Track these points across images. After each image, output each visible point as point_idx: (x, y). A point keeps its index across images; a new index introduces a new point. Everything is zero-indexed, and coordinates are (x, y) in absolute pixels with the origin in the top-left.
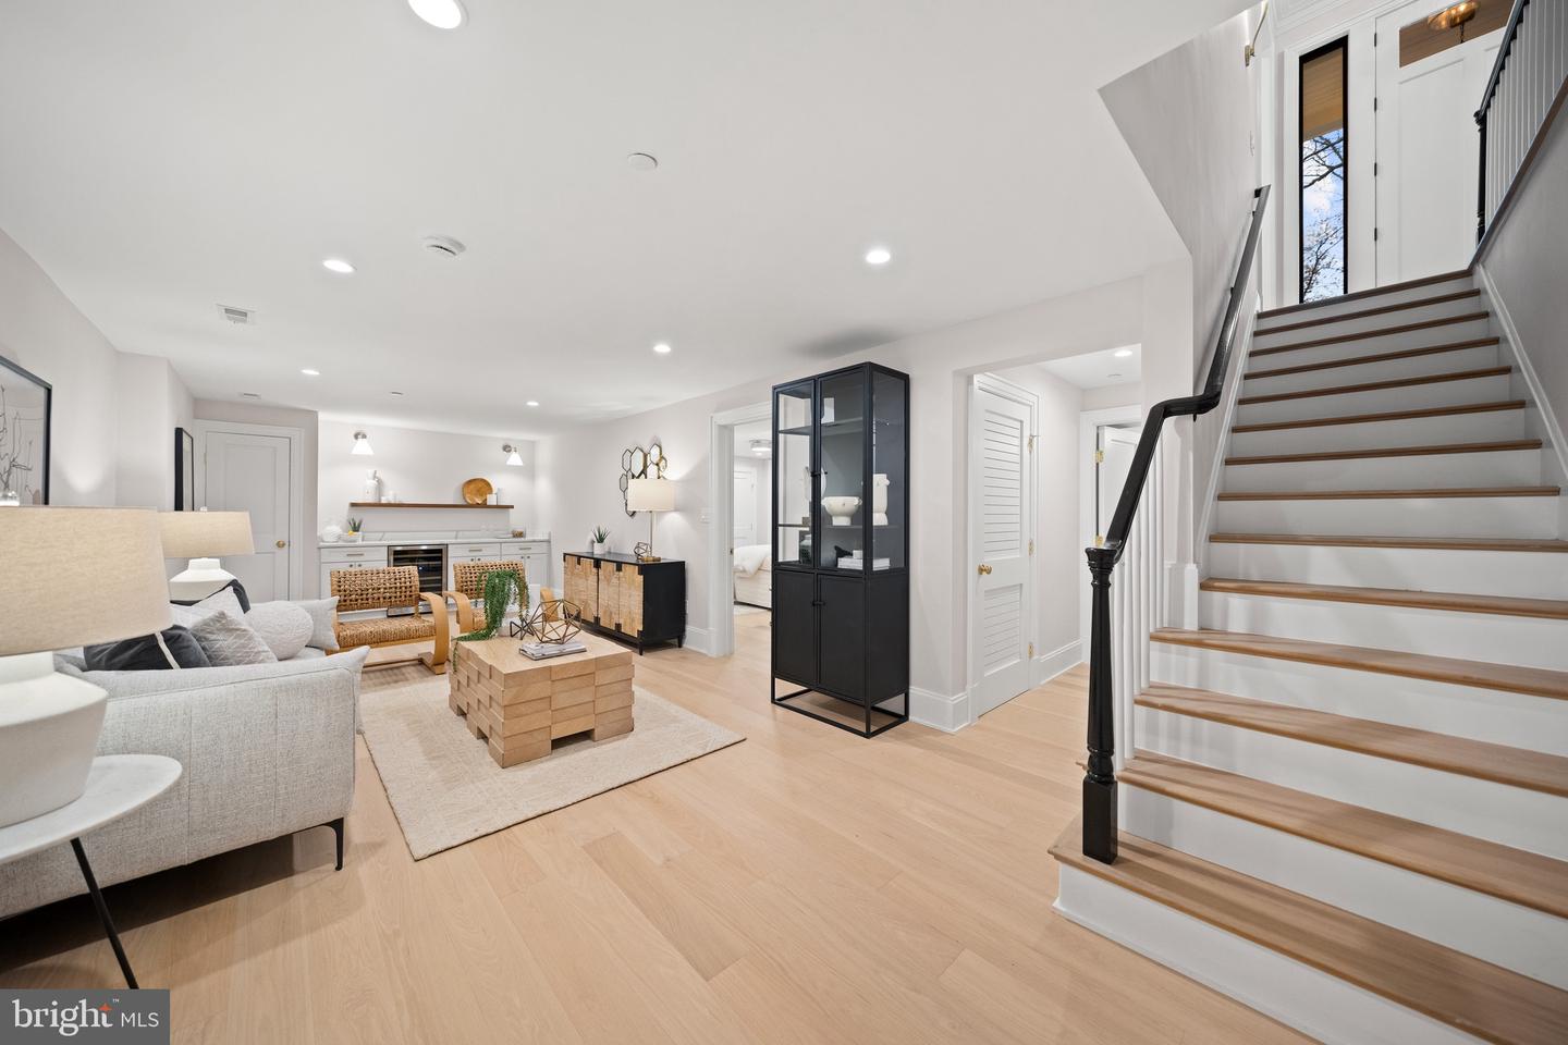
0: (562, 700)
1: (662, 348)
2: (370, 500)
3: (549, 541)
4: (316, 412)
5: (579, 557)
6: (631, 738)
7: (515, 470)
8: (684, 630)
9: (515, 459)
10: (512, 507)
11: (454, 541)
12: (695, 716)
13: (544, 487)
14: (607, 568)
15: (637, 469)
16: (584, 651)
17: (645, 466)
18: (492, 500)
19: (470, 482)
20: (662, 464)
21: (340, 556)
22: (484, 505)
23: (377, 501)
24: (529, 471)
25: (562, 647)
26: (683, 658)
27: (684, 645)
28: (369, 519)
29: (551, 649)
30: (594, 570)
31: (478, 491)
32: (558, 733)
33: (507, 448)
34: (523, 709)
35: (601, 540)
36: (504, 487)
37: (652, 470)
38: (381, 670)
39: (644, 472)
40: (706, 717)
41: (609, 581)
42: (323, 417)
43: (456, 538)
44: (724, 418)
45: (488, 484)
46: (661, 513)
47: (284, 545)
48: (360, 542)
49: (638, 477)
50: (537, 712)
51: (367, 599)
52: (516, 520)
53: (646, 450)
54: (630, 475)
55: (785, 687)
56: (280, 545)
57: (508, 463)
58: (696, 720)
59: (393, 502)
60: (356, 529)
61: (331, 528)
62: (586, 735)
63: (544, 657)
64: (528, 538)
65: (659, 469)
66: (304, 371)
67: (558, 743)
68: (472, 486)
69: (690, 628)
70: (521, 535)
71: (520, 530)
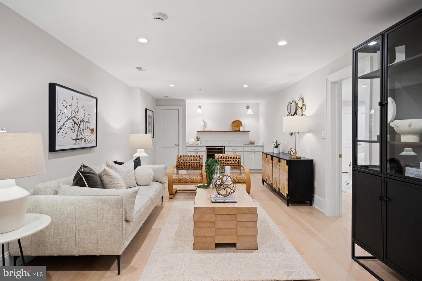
0: (220, 225)
1: (282, 43)
2: (202, 130)
3: (263, 146)
4: (185, 100)
5: (267, 154)
6: (255, 253)
7: (250, 116)
8: (313, 197)
9: (250, 111)
10: (249, 132)
11: (228, 145)
12: (296, 251)
13: (261, 122)
14: (276, 160)
15: (293, 112)
16: (235, 202)
17: (296, 110)
18: (242, 129)
19: (234, 122)
20: (304, 108)
21: (192, 149)
22: (239, 131)
23: (204, 130)
24: (256, 116)
25: (225, 198)
26: (310, 213)
27: (313, 205)
28: (203, 137)
29: (221, 198)
30: (271, 161)
31: (237, 125)
32: (219, 240)
33: (248, 107)
34: (202, 225)
35: (277, 146)
36: (247, 123)
37: (299, 111)
38: (189, 193)
39: (295, 113)
40: (302, 254)
41: (276, 167)
42: (187, 101)
43: (230, 144)
44: (334, 78)
45: (241, 123)
46: (304, 133)
47: (177, 145)
48: (199, 145)
49: (294, 115)
50: (208, 228)
51: (186, 166)
52: (251, 137)
53: (297, 102)
54: (290, 114)
55: (360, 251)
56: (176, 145)
57: (247, 113)
58: (296, 254)
59: (209, 130)
60: (198, 140)
61: (191, 139)
62: (233, 245)
63: (216, 202)
64: (255, 145)
65: (302, 111)
66: (170, 85)
67: (218, 245)
68: (235, 124)
69: (316, 197)
70: (252, 143)
71: (252, 141)
